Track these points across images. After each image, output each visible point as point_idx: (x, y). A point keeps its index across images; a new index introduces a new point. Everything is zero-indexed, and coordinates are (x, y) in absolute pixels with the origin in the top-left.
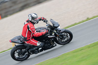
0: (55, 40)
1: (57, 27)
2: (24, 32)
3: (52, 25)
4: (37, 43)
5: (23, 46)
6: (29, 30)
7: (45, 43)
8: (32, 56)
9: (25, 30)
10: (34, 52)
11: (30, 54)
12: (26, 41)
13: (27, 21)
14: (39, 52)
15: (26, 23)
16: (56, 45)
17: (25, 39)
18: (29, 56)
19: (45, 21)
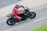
0: (28, 16)
1: (28, 10)
2: (13, 12)
5: (13, 18)
8: (16, 23)
10: (17, 22)
11: (16, 22)
12: (14, 16)
13: (15, 7)
17: (14, 15)
18: (15, 23)
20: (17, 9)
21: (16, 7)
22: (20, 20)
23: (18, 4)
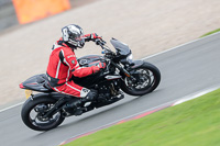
0: (121, 84)
1: (125, 57)
2: (52, 67)
3: (115, 51)
4: (82, 92)
5: (50, 96)
6: (63, 63)
7: (99, 92)
8: (69, 120)
9: (55, 62)
10: (73, 111)
11: (65, 115)
12: (57, 85)
13: (60, 43)
14: (84, 111)
15: (57, 46)
16: (123, 97)
18: (62, 119)
19: (99, 41)
20: (69, 50)
21: (66, 43)
22: (84, 103)
23: (74, 29)
